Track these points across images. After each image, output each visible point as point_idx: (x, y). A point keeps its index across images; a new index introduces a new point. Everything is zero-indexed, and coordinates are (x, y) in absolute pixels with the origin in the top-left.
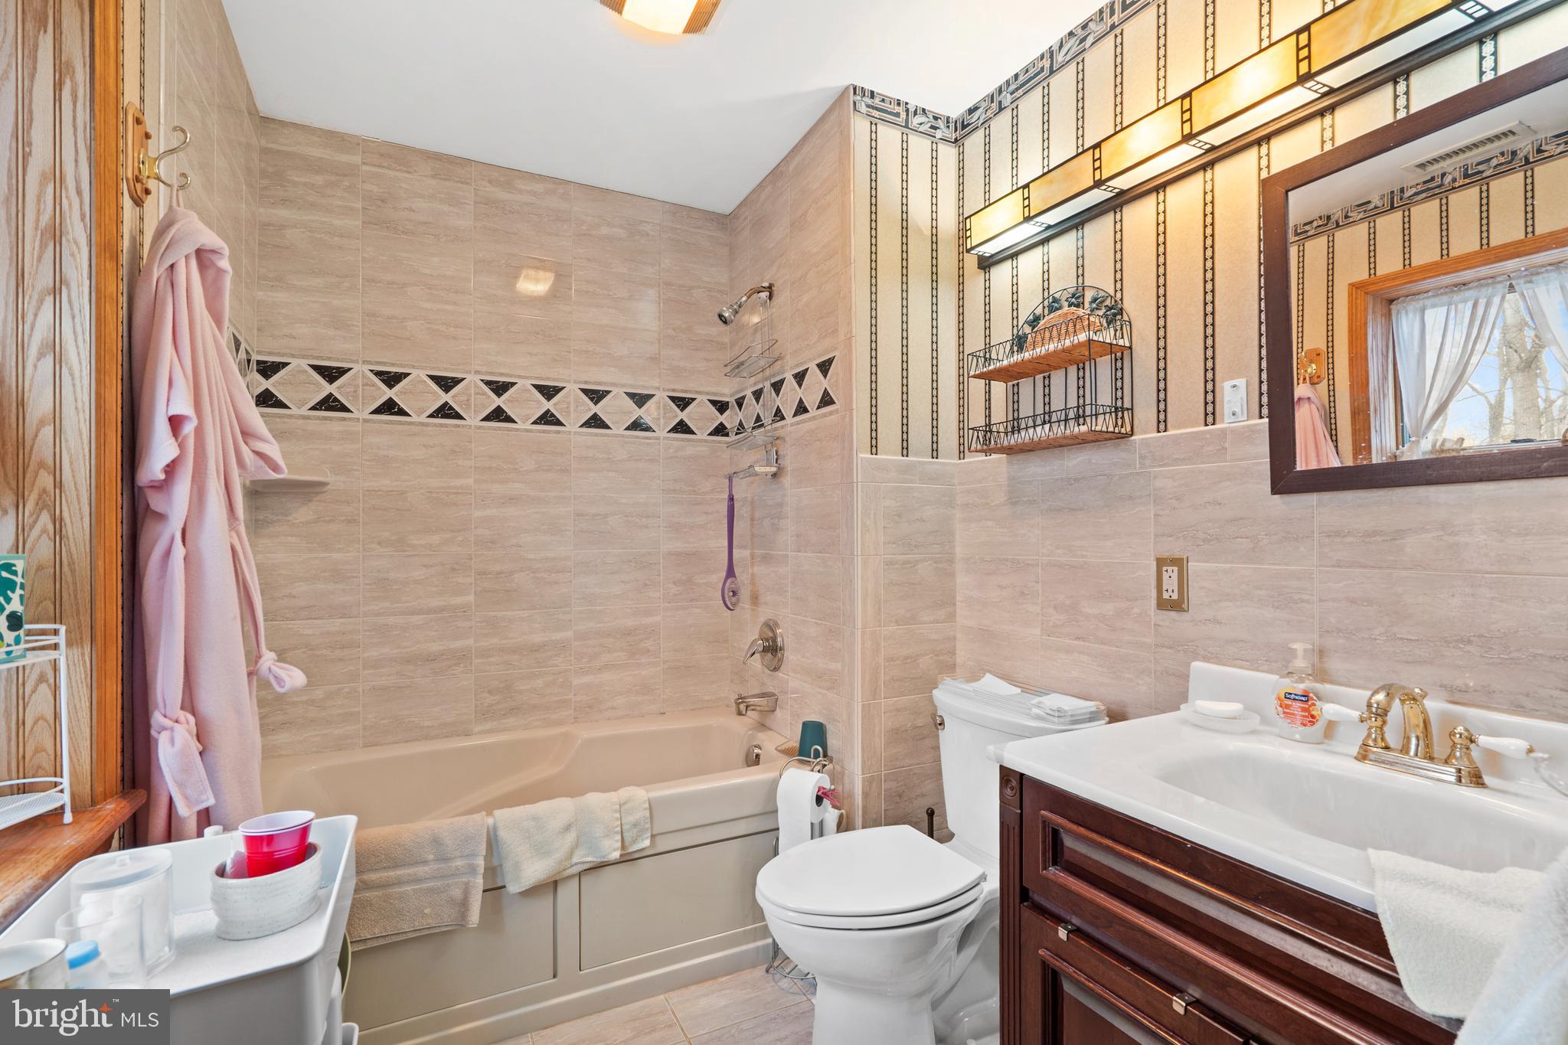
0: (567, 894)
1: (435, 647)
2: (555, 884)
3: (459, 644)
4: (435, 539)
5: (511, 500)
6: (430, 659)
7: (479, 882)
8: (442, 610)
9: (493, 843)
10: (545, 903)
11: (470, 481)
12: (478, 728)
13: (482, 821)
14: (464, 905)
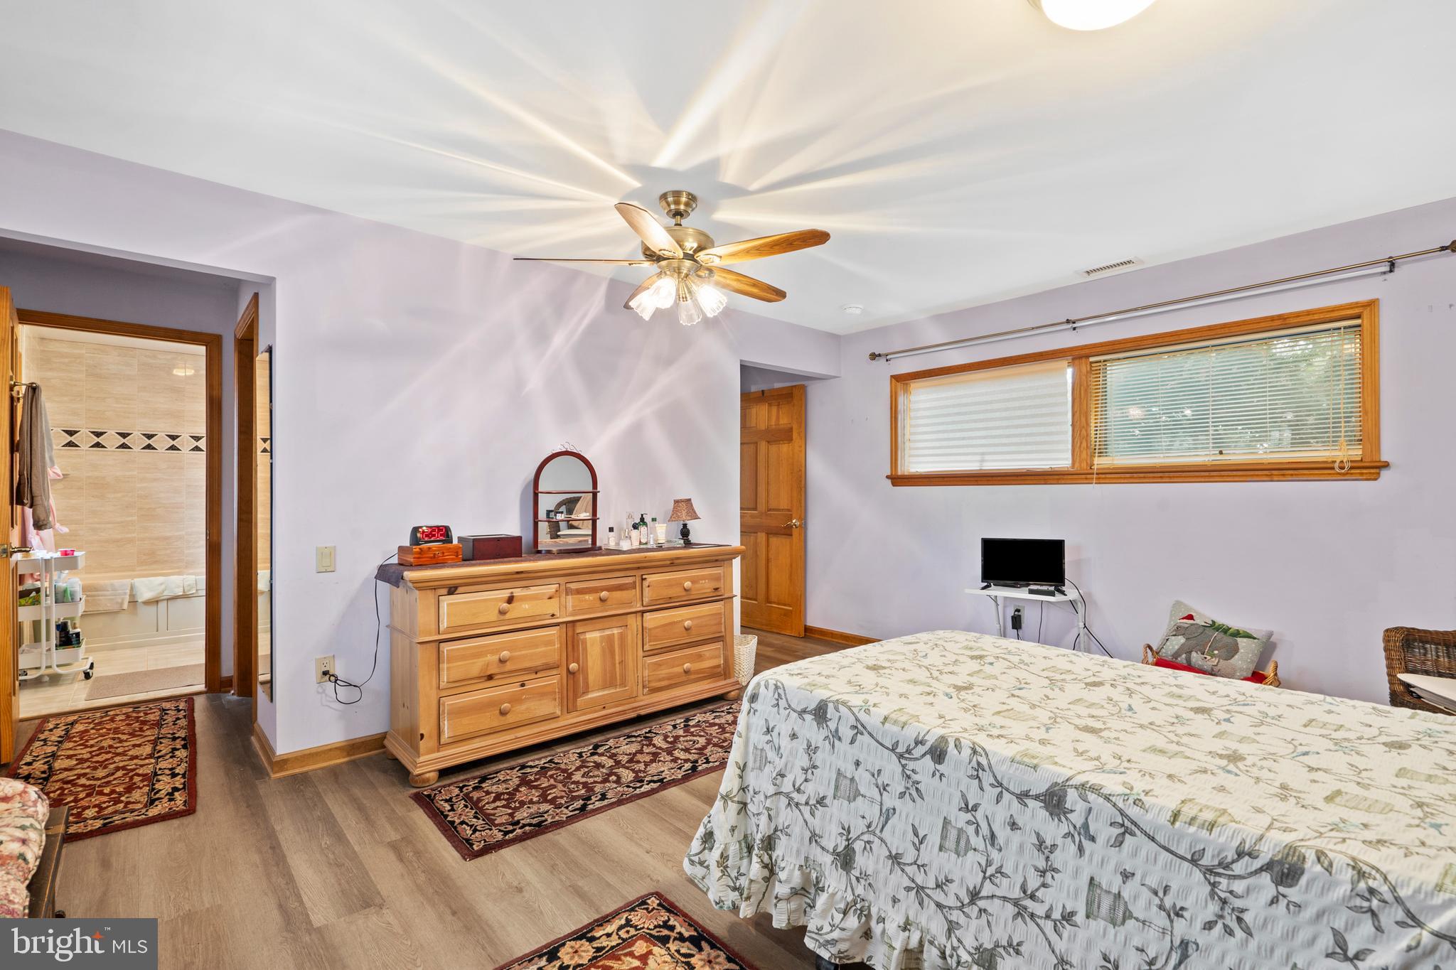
0: (162, 605)
1: (119, 537)
2: (157, 602)
3: (129, 536)
4: (119, 495)
5: (155, 480)
6: (117, 541)
7: (127, 599)
8: (122, 522)
9: (132, 588)
10: (152, 609)
11: (135, 473)
12: (139, 568)
13: (128, 581)
14: (122, 604)
